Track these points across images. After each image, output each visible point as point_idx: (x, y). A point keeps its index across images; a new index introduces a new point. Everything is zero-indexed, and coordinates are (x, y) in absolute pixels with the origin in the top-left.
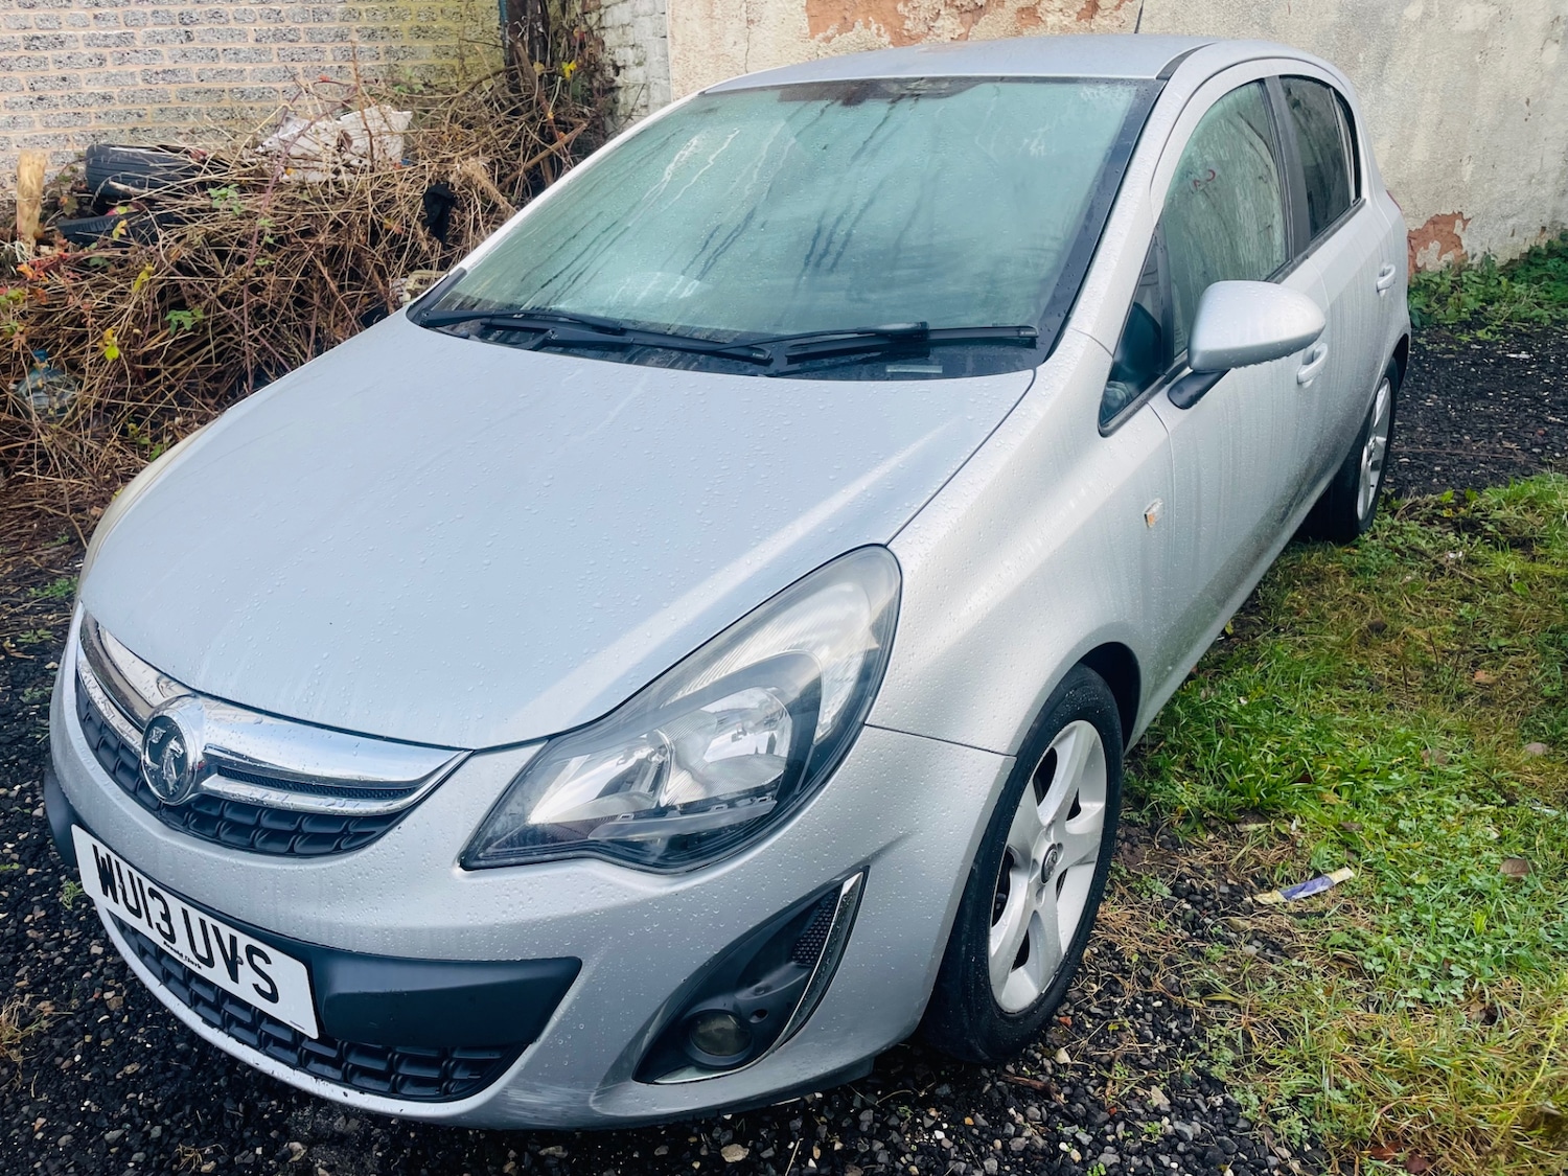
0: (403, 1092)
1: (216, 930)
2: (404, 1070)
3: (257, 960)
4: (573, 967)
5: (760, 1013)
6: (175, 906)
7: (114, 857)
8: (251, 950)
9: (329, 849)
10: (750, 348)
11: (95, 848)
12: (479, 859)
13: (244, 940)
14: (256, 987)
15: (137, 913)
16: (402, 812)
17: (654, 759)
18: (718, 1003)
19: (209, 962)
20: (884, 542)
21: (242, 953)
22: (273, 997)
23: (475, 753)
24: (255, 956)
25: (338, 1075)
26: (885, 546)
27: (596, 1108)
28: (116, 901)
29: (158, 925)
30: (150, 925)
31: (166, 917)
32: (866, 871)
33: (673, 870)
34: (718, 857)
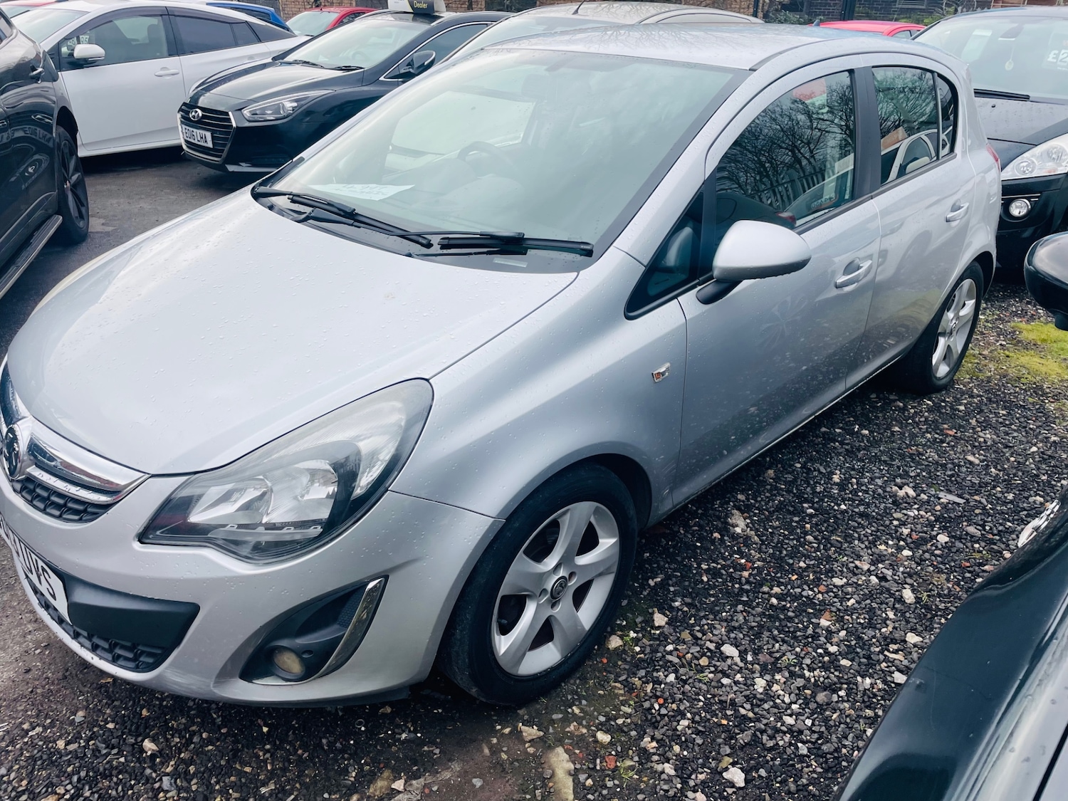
1: (30, 554)
2: (119, 651)
3: (46, 576)
4: (193, 610)
5: (311, 652)
8: (42, 569)
9: (78, 518)
10: (419, 235)
12: (149, 538)
13: (40, 563)
14: (48, 590)
16: (112, 504)
18: (284, 643)
19: (31, 572)
20: (428, 377)
22: (54, 597)
23: (153, 476)
24: (45, 573)
25: (90, 647)
26: (427, 380)
27: (215, 690)
32: (387, 577)
33: (257, 562)
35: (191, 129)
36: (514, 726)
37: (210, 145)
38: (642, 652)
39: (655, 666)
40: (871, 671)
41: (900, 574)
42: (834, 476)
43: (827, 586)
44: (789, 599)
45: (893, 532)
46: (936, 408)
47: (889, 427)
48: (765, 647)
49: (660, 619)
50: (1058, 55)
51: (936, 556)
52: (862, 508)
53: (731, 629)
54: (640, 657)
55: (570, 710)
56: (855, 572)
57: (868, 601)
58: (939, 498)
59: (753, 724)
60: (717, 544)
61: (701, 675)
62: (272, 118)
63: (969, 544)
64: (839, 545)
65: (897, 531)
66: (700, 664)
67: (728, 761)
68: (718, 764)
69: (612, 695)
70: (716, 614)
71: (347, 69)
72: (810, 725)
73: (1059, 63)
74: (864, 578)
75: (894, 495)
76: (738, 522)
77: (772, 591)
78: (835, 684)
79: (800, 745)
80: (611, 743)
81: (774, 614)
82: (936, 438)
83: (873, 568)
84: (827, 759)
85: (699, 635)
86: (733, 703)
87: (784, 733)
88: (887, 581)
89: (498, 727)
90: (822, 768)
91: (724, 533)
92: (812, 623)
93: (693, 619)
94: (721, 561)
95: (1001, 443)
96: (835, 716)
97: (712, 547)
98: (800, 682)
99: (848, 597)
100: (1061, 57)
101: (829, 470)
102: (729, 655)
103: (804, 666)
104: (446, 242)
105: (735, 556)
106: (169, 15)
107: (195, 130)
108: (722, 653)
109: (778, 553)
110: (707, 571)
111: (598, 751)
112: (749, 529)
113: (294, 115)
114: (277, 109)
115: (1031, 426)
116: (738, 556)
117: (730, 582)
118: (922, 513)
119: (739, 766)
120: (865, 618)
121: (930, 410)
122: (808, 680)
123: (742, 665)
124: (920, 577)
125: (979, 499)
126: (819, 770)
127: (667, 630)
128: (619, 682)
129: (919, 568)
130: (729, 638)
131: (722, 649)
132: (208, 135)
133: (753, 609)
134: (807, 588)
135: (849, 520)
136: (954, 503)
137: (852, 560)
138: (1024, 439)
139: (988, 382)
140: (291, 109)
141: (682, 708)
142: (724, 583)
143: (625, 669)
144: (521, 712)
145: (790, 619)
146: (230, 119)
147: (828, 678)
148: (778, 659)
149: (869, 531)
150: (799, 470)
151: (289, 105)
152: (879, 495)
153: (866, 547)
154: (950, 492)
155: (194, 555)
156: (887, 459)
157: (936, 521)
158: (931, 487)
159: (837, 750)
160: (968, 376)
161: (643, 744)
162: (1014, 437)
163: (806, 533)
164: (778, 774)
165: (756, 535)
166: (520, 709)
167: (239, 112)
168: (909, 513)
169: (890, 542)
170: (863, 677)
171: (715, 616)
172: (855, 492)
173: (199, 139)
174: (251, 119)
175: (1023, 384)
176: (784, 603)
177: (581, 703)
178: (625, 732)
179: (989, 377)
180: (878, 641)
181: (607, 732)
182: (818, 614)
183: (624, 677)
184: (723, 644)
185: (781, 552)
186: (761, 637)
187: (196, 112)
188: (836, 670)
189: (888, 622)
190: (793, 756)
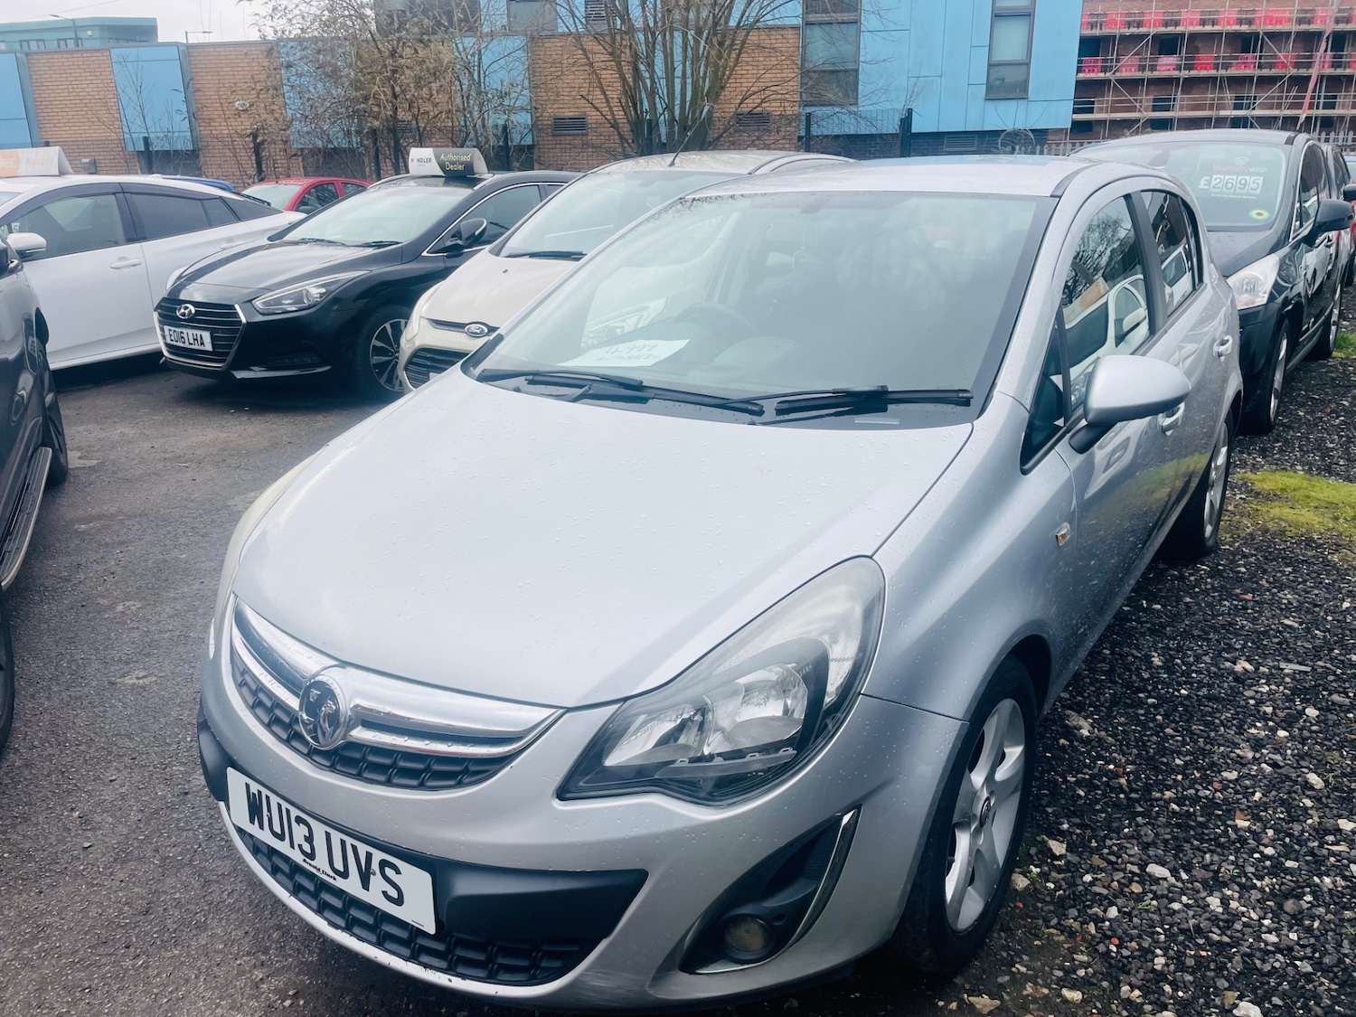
0: (500, 978)
1: (354, 848)
2: (501, 960)
3: (389, 872)
4: (640, 877)
5: (780, 917)
6: (319, 830)
7: (265, 792)
8: (383, 864)
9: (452, 783)
10: (748, 401)
11: (248, 786)
12: (571, 792)
13: (378, 856)
14: (385, 893)
15: (281, 837)
16: (511, 755)
17: (696, 718)
18: (747, 909)
19: (345, 875)
20: (869, 554)
21: (375, 866)
22: (399, 901)
23: (569, 710)
24: (387, 869)
25: (444, 965)
26: (871, 557)
27: (651, 992)
28: (261, 827)
29: (300, 846)
30: (292, 846)
31: (309, 839)
32: (859, 808)
33: (715, 804)
34: (752, 794)
35: (179, 330)
36: (958, 998)
37: (208, 347)
38: (1059, 888)
39: (1084, 902)
40: (1323, 868)
41: (1291, 757)
42: (1153, 659)
43: (1221, 782)
44: (1187, 802)
45: (1255, 712)
46: (1214, 573)
47: (1179, 600)
48: (1194, 861)
49: (1058, 848)
50: (1210, 181)
51: (1315, 732)
52: (1205, 690)
53: (1145, 847)
54: (1059, 895)
55: (1014, 969)
56: (1240, 762)
57: (1274, 793)
58: (1282, 669)
59: (1235, 950)
60: (1069, 751)
61: (1144, 903)
62: (294, 309)
63: (1342, 715)
64: (1205, 735)
65: (1259, 711)
66: (1133, 892)
67: (1233, 996)
68: (1223, 999)
69: (1051, 945)
70: (1118, 831)
71: (379, 245)
72: (1296, 939)
73: (1212, 190)
74: (1255, 768)
75: (1232, 672)
76: (1080, 723)
77: (1165, 797)
78: (1293, 889)
79: (1298, 963)
80: (1083, 1000)
81: (1183, 821)
82: (1236, 605)
83: (1258, 755)
84: (1335, 974)
85: (1113, 858)
86: (1198, 929)
87: (1273, 953)
88: (1281, 767)
89: (941, 1003)
90: (1336, 984)
91: (1070, 737)
92: (1229, 826)
93: (1093, 841)
94: (1086, 770)
95: (1307, 602)
96: (1316, 924)
97: (1067, 756)
98: (1255, 895)
99: (1251, 790)
100: (1213, 183)
101: (1143, 653)
102: (1160, 876)
103: (1250, 875)
104: (785, 406)
105: (1099, 762)
106: (124, 193)
107: (185, 331)
108: (1150, 876)
109: (1144, 753)
110: (1079, 783)
111: (1074, 1012)
112: (1096, 730)
113: (322, 304)
114: (298, 298)
115: (1327, 581)
116: (1102, 762)
117: (1111, 792)
118: (1273, 687)
119: (1247, 999)
120: (1282, 812)
121: (1211, 575)
122: (1262, 890)
123: (1179, 884)
124: (1314, 758)
125: (1323, 665)
126: (1334, 987)
127: (1073, 858)
128: (1053, 927)
129: (1306, 748)
130: (1150, 857)
131: (1147, 870)
132: (206, 336)
133: (1155, 819)
134: (1200, 788)
135: (1199, 705)
136: (1300, 671)
137: (1230, 749)
138: (1327, 596)
139: (1253, 539)
140: (318, 296)
141: (1146, 945)
142: (1104, 795)
143: (1051, 911)
144: (958, 980)
145: (1201, 825)
146: (237, 313)
147: (1283, 884)
148: (1218, 871)
149: (1229, 715)
150: (1110, 657)
151: (315, 291)
152: (1215, 673)
153: (1236, 733)
154: (1290, 661)
155: (640, 804)
156: (1200, 633)
157: (1293, 694)
158: (1266, 658)
159: (1340, 961)
160: (1228, 536)
161: (1124, 996)
162: (1316, 595)
163: (1162, 727)
164: (1295, 999)
165: (1108, 735)
166: (955, 977)
167: (249, 304)
168: (1260, 689)
169: (1258, 724)
170: (1320, 876)
171: (1118, 834)
172: (1187, 674)
173: (192, 341)
174: (266, 312)
175: (1291, 537)
176: (1185, 808)
177: (1021, 958)
178: (1095, 985)
179: (1251, 534)
180: (1310, 835)
181: (1072, 988)
182: (1230, 814)
183: (1054, 921)
184: (1147, 865)
185: (1148, 752)
186: (1183, 850)
187: (186, 308)
188: (1286, 874)
189: (1310, 812)
190: (1298, 977)
